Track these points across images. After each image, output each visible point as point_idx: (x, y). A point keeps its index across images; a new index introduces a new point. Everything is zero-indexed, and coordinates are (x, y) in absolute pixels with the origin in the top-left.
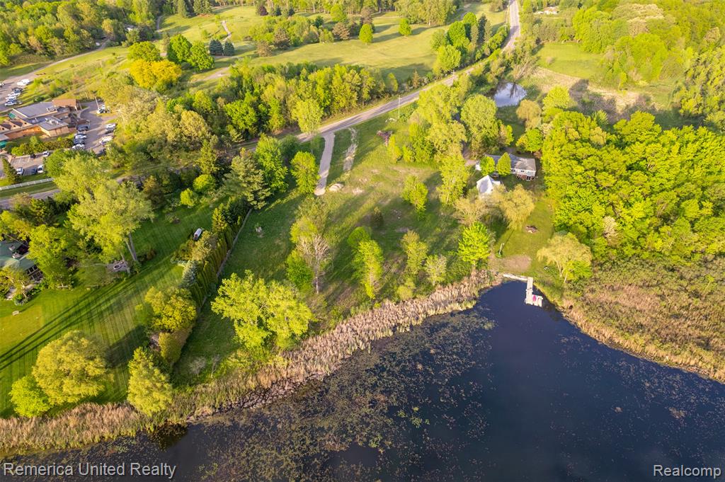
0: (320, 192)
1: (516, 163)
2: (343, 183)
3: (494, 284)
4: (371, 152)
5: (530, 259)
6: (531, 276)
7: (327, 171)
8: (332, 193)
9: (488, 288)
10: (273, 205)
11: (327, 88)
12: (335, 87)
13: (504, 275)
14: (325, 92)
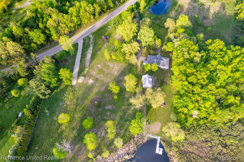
0: (74, 83)
1: (161, 62)
2: (84, 76)
3: (144, 142)
4: (98, 52)
5: (160, 125)
6: (159, 136)
7: (78, 67)
8: (79, 84)
9: (141, 144)
10: (53, 93)
11: (78, 16)
12: (81, 15)
13: (149, 136)
14: (77, 18)
